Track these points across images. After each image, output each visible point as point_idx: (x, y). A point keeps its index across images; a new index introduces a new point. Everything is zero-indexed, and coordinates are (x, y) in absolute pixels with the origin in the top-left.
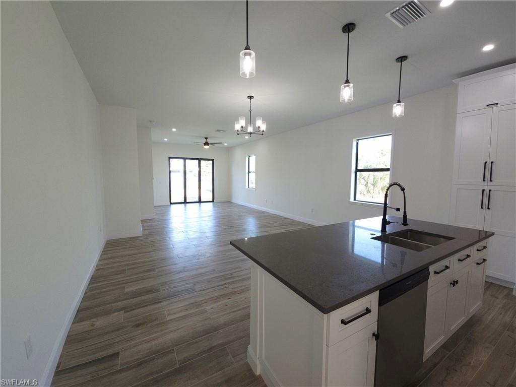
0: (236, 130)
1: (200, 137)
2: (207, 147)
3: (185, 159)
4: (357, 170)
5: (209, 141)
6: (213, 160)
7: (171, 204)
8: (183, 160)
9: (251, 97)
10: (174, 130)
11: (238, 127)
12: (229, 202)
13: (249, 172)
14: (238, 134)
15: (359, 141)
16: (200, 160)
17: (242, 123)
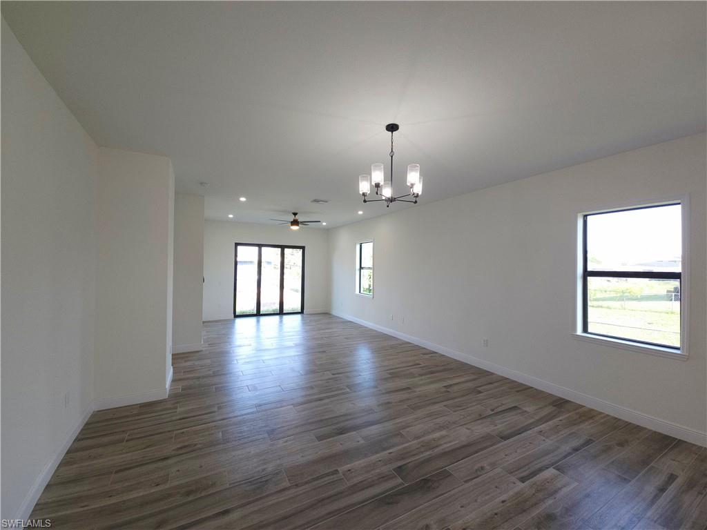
0: (361, 193)
1: (285, 212)
2: (295, 228)
3: (260, 246)
4: (587, 274)
5: (300, 218)
6: (303, 248)
7: (236, 316)
8: (257, 248)
9: (392, 128)
10: (243, 199)
11: (364, 187)
12: (327, 314)
13: (361, 268)
14: (365, 201)
15: (588, 217)
16: (283, 247)
17: (378, 176)
